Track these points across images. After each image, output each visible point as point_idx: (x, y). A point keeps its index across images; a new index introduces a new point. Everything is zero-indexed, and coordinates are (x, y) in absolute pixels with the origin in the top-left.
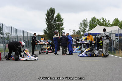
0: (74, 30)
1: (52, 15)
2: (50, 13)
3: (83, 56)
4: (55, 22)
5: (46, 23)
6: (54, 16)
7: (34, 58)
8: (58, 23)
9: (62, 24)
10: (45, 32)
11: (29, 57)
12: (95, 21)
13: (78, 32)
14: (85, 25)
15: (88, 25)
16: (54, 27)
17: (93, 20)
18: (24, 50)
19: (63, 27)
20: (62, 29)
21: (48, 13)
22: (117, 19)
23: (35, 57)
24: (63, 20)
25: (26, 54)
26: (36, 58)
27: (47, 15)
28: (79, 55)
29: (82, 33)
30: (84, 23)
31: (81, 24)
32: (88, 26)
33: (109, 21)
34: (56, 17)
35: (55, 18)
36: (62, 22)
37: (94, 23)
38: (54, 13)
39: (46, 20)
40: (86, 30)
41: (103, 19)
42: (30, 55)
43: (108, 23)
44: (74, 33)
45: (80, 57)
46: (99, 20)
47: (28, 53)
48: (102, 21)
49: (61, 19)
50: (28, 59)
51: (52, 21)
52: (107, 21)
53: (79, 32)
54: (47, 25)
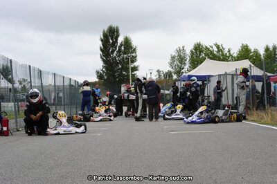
0: (158, 71)
1: (112, 39)
2: (110, 37)
3: (193, 122)
4: (119, 56)
5: (101, 58)
6: (116, 41)
8: (125, 56)
9: (134, 60)
10: (100, 76)
11: (64, 126)
12: (201, 51)
13: (167, 73)
14: (182, 60)
15: (188, 60)
16: (117, 64)
17: (198, 48)
19: (136, 64)
20: (135, 69)
21: (105, 35)
22: (247, 46)
24: (135, 49)
27: (102, 40)
29: (175, 77)
30: (179, 56)
31: (173, 58)
32: (187, 62)
33: (229, 51)
34: (121, 45)
35: (120, 47)
36: (134, 54)
37: (199, 54)
38: (118, 36)
39: (101, 50)
40: (183, 71)
41: (218, 47)
42: (66, 124)
43: (228, 55)
44: (160, 76)
46: (209, 49)
47: (63, 120)
48: (216, 50)
49: (131, 48)
51: (113, 52)
52: (226, 51)
53: (169, 74)
54: (104, 61)
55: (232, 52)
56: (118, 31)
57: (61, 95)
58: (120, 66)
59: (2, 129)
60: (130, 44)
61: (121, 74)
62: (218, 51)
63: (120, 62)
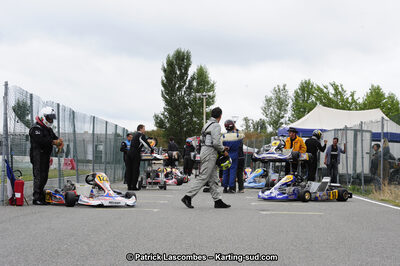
0: (246, 120)
1: (180, 70)
2: (176, 68)
3: (271, 199)
4: (189, 94)
5: (163, 96)
6: (186, 73)
7: (124, 201)
8: (198, 95)
9: (210, 101)
10: (160, 123)
11: (108, 195)
12: (310, 93)
13: (258, 123)
14: (281, 104)
15: (290, 106)
16: (185, 107)
17: (306, 89)
18: (94, 176)
21: (170, 64)
22: (378, 88)
23: (128, 196)
24: (213, 86)
25: (100, 188)
26: (130, 202)
27: (165, 71)
28: (260, 194)
29: (270, 129)
30: (278, 98)
31: (268, 101)
32: (289, 108)
33: (352, 95)
34: (193, 78)
35: (191, 82)
36: (211, 94)
37: (308, 97)
38: (189, 65)
39: (164, 85)
40: (282, 120)
41: (336, 88)
42: (111, 192)
43: (350, 100)
44: (248, 127)
45: (265, 199)
46: (322, 91)
47: (106, 185)
48: (333, 92)
49: (208, 83)
50: (106, 203)
51: (180, 88)
52: (347, 95)
53: (261, 125)
54: (166, 101)
55: (356, 97)
56: (188, 58)
57: (101, 148)
58: (190, 110)
59: (14, 195)
60: (206, 77)
61: (190, 122)
62: (336, 94)
63: (190, 105)
